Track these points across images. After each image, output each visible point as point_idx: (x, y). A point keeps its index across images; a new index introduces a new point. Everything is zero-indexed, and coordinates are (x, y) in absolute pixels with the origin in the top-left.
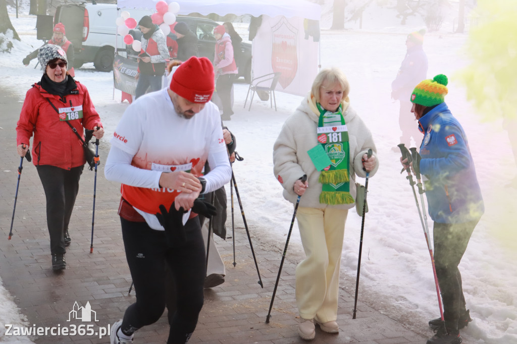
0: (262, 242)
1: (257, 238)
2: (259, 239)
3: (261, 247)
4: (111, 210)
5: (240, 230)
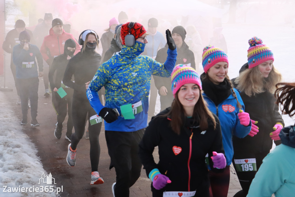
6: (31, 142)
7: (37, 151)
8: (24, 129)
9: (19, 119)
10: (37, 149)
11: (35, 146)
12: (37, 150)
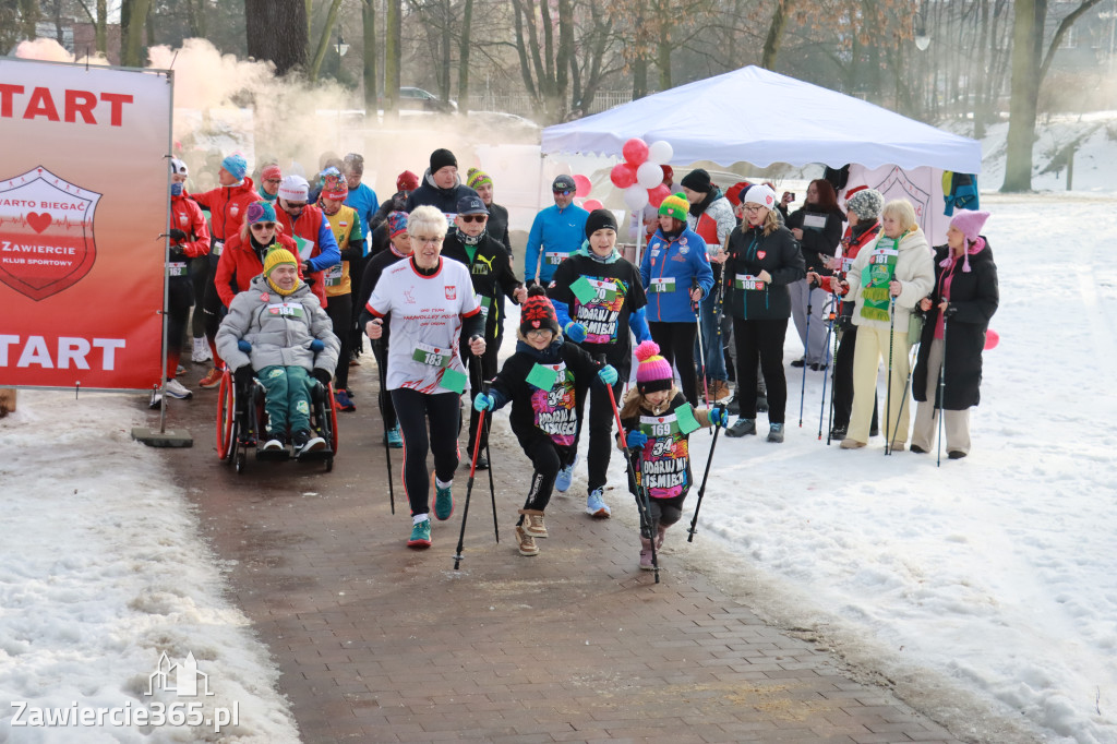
0: (850, 662)
1: (837, 652)
2: (843, 657)
3: (848, 675)
4: (522, 583)
5: (799, 633)
6: (256, 636)
7: (279, 673)
8: (231, 588)
9: (214, 550)
10: (278, 665)
11: (270, 654)
12: (277, 669)
